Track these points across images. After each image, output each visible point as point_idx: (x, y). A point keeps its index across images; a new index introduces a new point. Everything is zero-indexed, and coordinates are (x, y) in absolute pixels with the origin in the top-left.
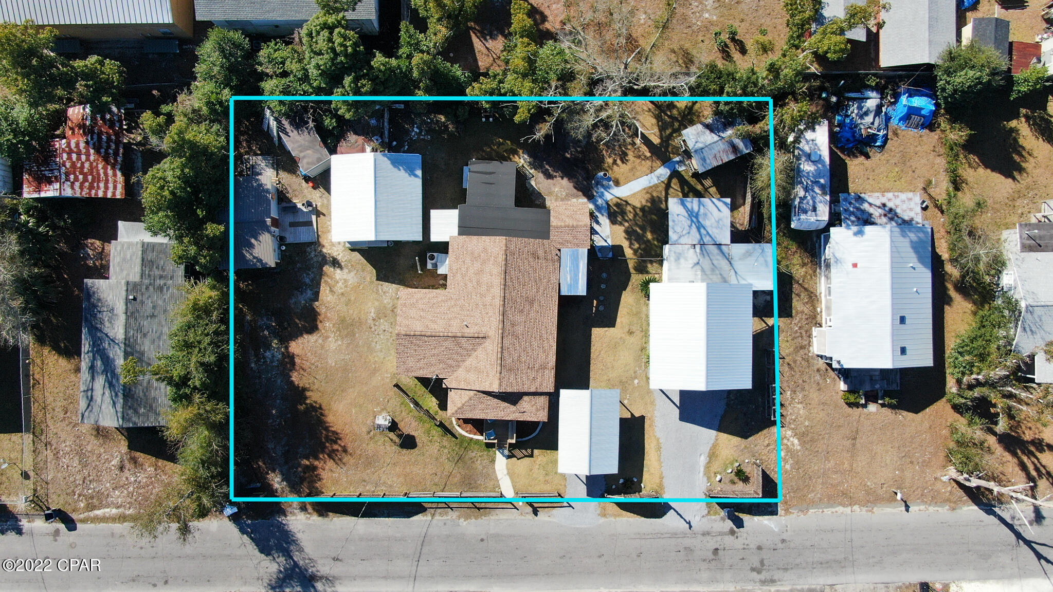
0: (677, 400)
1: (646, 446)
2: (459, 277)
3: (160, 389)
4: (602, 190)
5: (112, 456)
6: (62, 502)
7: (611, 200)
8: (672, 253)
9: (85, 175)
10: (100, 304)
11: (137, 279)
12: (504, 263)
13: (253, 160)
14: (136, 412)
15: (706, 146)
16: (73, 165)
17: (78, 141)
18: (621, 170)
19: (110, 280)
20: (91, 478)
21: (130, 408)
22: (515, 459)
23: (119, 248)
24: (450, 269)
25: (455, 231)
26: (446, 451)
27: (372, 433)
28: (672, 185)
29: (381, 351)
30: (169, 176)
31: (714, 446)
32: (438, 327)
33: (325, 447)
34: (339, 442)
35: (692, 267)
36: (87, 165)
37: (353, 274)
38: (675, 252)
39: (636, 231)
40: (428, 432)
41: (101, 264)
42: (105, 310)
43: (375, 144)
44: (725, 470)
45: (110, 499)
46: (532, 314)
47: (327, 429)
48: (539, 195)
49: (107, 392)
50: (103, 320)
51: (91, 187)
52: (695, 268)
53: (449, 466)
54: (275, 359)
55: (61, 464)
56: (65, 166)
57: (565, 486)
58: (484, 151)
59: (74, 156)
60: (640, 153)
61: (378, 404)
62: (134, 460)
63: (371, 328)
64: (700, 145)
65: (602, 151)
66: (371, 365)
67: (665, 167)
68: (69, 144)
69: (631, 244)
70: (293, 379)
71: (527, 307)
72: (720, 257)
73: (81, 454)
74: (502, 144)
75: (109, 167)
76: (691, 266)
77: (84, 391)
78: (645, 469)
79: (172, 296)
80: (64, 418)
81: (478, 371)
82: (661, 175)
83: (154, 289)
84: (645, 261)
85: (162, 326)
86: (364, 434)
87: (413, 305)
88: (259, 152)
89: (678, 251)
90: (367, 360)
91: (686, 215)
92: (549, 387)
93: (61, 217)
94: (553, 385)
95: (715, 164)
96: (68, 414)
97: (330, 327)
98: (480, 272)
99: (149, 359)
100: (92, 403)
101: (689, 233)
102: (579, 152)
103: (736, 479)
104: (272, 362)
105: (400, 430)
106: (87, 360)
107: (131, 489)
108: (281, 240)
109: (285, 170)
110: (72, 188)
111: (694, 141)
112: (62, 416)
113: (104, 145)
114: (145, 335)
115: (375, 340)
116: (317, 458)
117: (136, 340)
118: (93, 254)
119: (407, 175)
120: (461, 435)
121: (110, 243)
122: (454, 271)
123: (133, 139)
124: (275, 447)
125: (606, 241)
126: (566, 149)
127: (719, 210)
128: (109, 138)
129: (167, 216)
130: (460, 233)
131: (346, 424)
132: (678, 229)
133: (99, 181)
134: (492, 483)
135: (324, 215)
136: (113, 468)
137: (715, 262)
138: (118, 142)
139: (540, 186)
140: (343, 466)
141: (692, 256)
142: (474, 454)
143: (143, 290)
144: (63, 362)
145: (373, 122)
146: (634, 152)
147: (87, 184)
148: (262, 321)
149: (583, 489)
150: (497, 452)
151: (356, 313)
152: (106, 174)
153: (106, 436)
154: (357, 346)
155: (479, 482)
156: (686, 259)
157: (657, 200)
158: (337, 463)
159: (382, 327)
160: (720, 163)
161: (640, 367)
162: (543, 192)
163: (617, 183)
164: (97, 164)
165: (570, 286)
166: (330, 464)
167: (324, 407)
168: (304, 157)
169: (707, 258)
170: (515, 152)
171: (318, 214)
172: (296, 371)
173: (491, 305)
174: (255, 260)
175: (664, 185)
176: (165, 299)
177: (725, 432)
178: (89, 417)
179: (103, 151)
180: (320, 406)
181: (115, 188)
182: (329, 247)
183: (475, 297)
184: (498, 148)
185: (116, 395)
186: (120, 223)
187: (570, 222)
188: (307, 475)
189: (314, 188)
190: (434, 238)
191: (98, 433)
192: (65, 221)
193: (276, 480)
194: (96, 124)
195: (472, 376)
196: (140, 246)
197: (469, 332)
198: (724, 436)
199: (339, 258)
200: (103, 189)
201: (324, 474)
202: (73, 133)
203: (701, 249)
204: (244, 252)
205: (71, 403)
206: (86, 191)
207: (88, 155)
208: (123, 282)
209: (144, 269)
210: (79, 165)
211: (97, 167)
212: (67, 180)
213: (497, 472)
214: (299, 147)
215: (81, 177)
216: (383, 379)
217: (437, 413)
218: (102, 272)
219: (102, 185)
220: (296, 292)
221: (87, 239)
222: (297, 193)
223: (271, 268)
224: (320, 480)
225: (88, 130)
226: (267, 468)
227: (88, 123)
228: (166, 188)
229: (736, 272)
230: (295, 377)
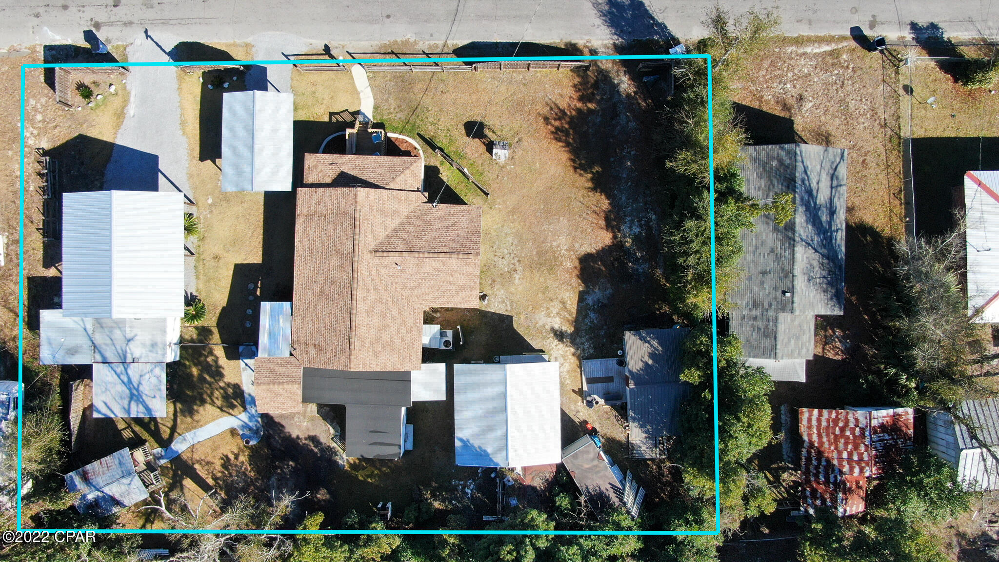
0: (161, 180)
1: (198, 126)
2: (409, 323)
3: (755, 188)
4: (251, 424)
5: (811, 112)
6: (868, 60)
7: (240, 413)
8: (160, 352)
9: (843, 435)
10: (824, 286)
11: (782, 316)
12: (353, 340)
13: (655, 454)
14: (781, 162)
15: (118, 480)
16: (856, 448)
17: (853, 475)
18: (230, 447)
19: (812, 314)
20: (835, 87)
21: (788, 167)
22: (350, 111)
23: (804, 351)
24: (420, 331)
25: (414, 375)
26: (431, 120)
27: (516, 139)
28: (168, 431)
29: (506, 234)
30: (743, 438)
31: (118, 126)
32: (431, 263)
33: (569, 123)
34: (553, 130)
35: (136, 336)
36: (841, 446)
37: (540, 323)
38: (157, 353)
39: (210, 376)
40: (451, 141)
41: (826, 331)
42: (818, 280)
43: (510, 477)
44: (105, 98)
45: (814, 63)
46: (321, 279)
47: (568, 144)
48: (325, 417)
49: (814, 185)
50: (820, 268)
51: (836, 421)
52: (133, 335)
53: (427, 101)
54: (628, 224)
55: (869, 103)
56: (866, 445)
57: (292, 79)
58: (389, 467)
59: (855, 457)
60: (206, 467)
61: (509, 173)
62: (786, 107)
63: (519, 261)
64: (125, 481)
65: (252, 469)
66: (519, 217)
67: (177, 452)
68: (862, 471)
69: (216, 361)
70: (607, 202)
71: (326, 287)
72: (104, 348)
73: (847, 115)
74: (368, 476)
75: (816, 444)
76: (137, 338)
77: (841, 186)
78: (199, 99)
79: (743, 296)
80: (865, 156)
81: (383, 212)
82: (181, 443)
83: (763, 305)
84: (201, 341)
85: (753, 261)
86: (525, 138)
87: (462, 288)
88: (649, 462)
89: (154, 355)
90: (522, 224)
91: (144, 397)
92: (303, 194)
93: (871, 385)
94: (298, 197)
95: (108, 459)
96: (861, 160)
97: (566, 262)
98: (382, 329)
99: (767, 223)
100: (831, 172)
101: (141, 376)
102: (279, 467)
103: (93, 87)
104: (632, 221)
105: (484, 143)
106: (838, 221)
107: (790, 75)
108: (622, 363)
109: (619, 443)
110: (857, 420)
111: (133, 486)
112: (868, 158)
113: (822, 470)
114: (772, 251)
115: (514, 247)
116: (579, 111)
117: (782, 244)
118: (835, 342)
119: (471, 441)
120: (414, 138)
121: (815, 355)
122: (414, 329)
123: (792, 474)
124: (627, 123)
125: (246, 365)
126: (295, 471)
127: (106, 404)
128: (817, 476)
129: (745, 392)
130: (408, 373)
131: (547, 150)
132: (154, 381)
133: (827, 428)
134: (377, 82)
135: (574, 391)
136: (810, 99)
137: (109, 342)
138: (807, 472)
139: (324, 428)
140: (549, 102)
141: (135, 350)
142: (399, 115)
143: (774, 303)
144: (868, 219)
145: (514, 502)
146: (215, 469)
147: (841, 424)
148: (643, 268)
149: (271, 76)
150: (371, 117)
151: (536, 279)
152: (820, 436)
153: (819, 135)
154: (535, 240)
155: (392, 83)
156: (144, 345)
157: (187, 414)
158: (555, 104)
159: (505, 262)
160: (103, 460)
161: (205, 218)
162: (321, 421)
163: (233, 432)
164: (829, 448)
165: (280, 312)
166: (563, 105)
167: (572, 169)
168: (593, 460)
169: (118, 347)
170: (353, 466)
171: (580, 393)
172: (604, 211)
173: (368, 289)
174: (648, 339)
175: (178, 430)
176: (751, 293)
177: (106, 142)
178: (835, 156)
179: (824, 463)
180: (575, 171)
181: (809, 420)
182: (568, 353)
183: (389, 299)
184: (373, 472)
185: (803, 181)
186: (803, 379)
187: (277, 388)
188: (590, 91)
189: (585, 422)
190: (442, 366)
191: (827, 138)
192: (867, 380)
193: (625, 84)
194: (831, 494)
195: (391, 205)
196: (779, 354)
197: (394, 258)
198: (107, 137)
199: (556, 342)
200: (823, 419)
201: (570, 92)
202: (857, 483)
203: (125, 357)
204: (660, 349)
205: (858, 173)
206: (842, 417)
207: (840, 458)
208: (797, 313)
209: (774, 328)
210: (850, 447)
211: (830, 445)
212: (862, 430)
213: (371, 95)
214: (598, 472)
215: (848, 433)
216: (504, 201)
217: (442, 163)
218: (824, 323)
219: (824, 424)
220: (605, 302)
221: (843, 359)
222: (605, 416)
223: (630, 330)
224: (575, 86)
225: (840, 486)
226: (636, 99)
227: (841, 495)
228: (746, 425)
229: (85, 330)
230: (605, 204)
